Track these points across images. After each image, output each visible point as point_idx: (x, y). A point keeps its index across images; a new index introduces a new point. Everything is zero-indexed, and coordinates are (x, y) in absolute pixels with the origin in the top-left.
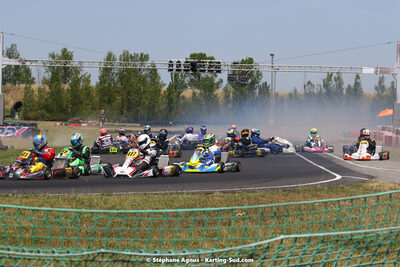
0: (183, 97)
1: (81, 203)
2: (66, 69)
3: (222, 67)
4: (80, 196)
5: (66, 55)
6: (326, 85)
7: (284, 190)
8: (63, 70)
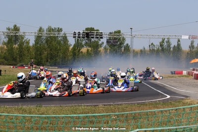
0: (82, 52)
1: (25, 111)
2: (16, 36)
3: (104, 36)
4: (24, 107)
5: (16, 29)
6: (161, 45)
7: (138, 104)
8: (14, 37)
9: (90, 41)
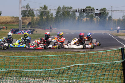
0: (83, 20)
2: (45, 11)
5: (45, 7)
9: (89, 14)
